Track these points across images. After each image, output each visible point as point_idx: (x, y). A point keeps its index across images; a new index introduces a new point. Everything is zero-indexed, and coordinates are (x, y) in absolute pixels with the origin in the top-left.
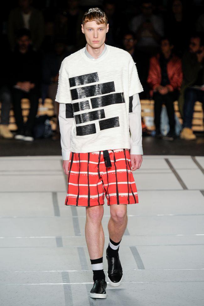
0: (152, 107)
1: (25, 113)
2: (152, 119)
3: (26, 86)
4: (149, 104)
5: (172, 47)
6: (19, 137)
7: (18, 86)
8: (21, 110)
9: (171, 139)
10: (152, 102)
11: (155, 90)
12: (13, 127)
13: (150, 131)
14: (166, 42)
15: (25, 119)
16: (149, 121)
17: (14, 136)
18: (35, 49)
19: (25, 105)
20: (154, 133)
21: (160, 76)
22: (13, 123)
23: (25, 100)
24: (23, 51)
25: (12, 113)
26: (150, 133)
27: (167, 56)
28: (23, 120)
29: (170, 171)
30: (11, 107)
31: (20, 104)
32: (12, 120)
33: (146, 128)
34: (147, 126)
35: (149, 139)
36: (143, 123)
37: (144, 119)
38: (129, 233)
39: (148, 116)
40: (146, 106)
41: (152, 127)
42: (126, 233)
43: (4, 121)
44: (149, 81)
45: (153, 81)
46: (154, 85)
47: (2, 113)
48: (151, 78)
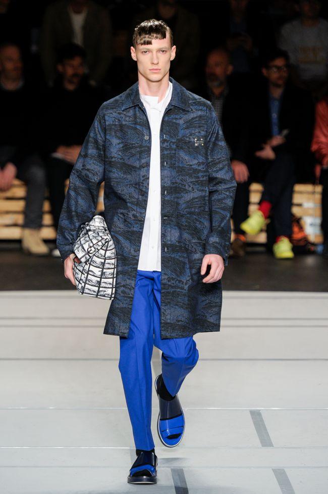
0: (318, 197)
2: (318, 221)
4: (314, 193)
7: (60, 154)
10: (319, 189)
11: (325, 167)
12: (48, 233)
13: (314, 244)
16: (311, 225)
17: (51, 250)
18: (93, 83)
20: (320, 249)
22: (48, 226)
24: (70, 87)
25: (47, 206)
26: (313, 248)
30: (47, 194)
32: (47, 219)
33: (305, 239)
34: (307, 235)
35: (310, 261)
36: (301, 228)
37: (302, 222)
38: (271, 443)
39: (310, 215)
40: (305, 196)
41: (316, 236)
42: (266, 441)
43: (32, 221)
44: (314, 147)
45: (322, 149)
46: (324, 156)
47: (27, 206)
48: (318, 143)
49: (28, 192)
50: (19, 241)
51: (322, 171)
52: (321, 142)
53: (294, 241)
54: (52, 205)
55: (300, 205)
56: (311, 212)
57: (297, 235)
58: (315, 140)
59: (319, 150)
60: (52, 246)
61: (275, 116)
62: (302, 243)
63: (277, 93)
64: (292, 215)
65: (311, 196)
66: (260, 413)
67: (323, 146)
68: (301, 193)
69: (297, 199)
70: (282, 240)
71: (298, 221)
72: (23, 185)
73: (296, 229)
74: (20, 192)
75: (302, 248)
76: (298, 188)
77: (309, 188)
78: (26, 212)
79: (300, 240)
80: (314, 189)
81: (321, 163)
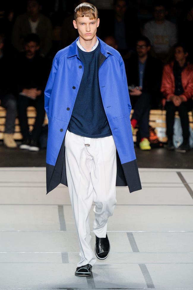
0: (164, 117)
1: (31, 122)
2: (164, 130)
3: (32, 93)
4: (162, 115)
5: (187, 54)
6: (24, 147)
7: (24, 93)
8: (27, 118)
9: (184, 151)
10: (164, 112)
11: (168, 100)
12: (18, 136)
13: (162, 143)
14: (181, 49)
15: (31, 128)
16: (161, 132)
17: (19, 145)
19: (31, 113)
21: (174, 85)
22: (18, 132)
23: (31, 108)
24: (30, 57)
25: (17, 122)
27: (182, 63)
28: (29, 129)
29: (183, 185)
31: (25, 112)
32: (17, 129)
33: (157, 140)
34: (158, 138)
35: (160, 151)
36: (155, 134)
37: (156, 130)
38: (138, 250)
39: (160, 127)
40: (157, 116)
41: (163, 138)
42: (135, 249)
43: (9, 129)
44: (162, 90)
45: (167, 91)
46: (168, 94)
47: (7, 121)
48: (165, 87)
49: (7, 114)
50: (2, 141)
51: (167, 103)
52: (166, 87)
53: (151, 141)
54: (20, 121)
55: (154, 121)
56: (160, 125)
57: (152, 138)
58: (163, 86)
59: (165, 91)
60: (19, 143)
61: (141, 73)
62: (156, 142)
63: (143, 60)
64: (150, 127)
65: (160, 117)
66: (132, 234)
67: (167, 89)
68: (154, 114)
69: (152, 118)
70: (144, 140)
71: (153, 130)
72: (5, 110)
73: (152, 134)
74: (3, 114)
75: (155, 145)
76: (152, 112)
77: (159, 112)
78: (6, 125)
79: (155, 140)
80: (162, 113)
81: (166, 98)
